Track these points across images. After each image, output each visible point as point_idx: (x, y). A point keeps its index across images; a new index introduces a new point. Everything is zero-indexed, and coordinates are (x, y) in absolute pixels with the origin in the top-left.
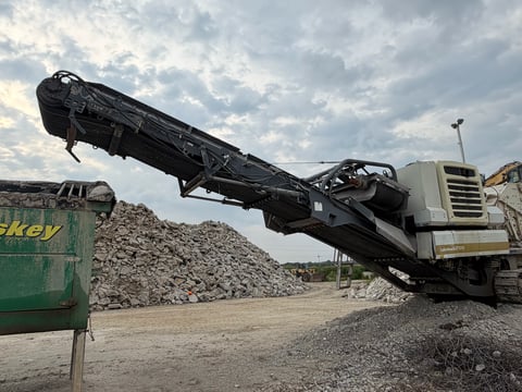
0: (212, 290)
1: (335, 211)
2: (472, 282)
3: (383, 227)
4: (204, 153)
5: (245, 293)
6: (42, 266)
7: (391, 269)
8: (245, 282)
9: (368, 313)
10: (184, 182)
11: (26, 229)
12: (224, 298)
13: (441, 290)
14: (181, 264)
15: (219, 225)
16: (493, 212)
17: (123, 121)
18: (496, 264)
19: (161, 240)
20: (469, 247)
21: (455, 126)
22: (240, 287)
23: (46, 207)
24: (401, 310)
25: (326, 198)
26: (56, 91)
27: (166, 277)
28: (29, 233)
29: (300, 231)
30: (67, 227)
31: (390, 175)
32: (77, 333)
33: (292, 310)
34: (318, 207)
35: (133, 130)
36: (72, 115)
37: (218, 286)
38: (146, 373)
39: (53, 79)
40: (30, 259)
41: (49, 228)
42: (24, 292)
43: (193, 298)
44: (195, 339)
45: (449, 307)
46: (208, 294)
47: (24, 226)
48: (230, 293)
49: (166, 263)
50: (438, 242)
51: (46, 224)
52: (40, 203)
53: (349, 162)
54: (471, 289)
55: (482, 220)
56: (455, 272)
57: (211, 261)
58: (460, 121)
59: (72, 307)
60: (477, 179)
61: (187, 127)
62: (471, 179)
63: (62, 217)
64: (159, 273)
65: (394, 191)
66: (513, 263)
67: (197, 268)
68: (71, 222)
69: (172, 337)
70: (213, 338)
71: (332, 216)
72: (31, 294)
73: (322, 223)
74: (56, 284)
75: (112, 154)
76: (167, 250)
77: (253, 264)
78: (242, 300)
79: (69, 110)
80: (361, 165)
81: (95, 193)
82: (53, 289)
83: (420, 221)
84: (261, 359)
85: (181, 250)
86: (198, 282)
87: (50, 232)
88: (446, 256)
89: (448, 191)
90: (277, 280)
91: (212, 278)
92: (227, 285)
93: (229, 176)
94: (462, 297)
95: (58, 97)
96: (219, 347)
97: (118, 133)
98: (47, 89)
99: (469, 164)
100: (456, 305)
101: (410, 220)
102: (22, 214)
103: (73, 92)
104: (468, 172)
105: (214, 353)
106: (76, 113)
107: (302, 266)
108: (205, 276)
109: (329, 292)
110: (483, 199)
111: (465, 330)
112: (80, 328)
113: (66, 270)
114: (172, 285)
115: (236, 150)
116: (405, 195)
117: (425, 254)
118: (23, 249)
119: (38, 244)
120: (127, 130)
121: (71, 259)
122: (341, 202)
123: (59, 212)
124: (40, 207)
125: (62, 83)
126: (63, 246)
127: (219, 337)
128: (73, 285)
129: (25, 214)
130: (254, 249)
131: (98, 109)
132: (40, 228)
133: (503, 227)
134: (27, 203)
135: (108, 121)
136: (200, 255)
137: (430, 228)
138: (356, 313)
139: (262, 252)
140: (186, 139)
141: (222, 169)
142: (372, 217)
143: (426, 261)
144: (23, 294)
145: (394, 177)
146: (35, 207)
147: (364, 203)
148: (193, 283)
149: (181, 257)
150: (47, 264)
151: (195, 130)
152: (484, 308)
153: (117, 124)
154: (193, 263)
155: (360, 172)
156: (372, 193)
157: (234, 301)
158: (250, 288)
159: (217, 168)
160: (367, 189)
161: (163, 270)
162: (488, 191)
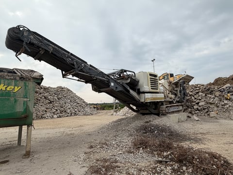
0: (63, 113)
1: (117, 86)
2: (154, 109)
3: (131, 92)
4: (75, 63)
5: (75, 114)
6: (13, 102)
7: (131, 105)
8: (76, 110)
9: (123, 119)
10: (64, 72)
11: (7, 87)
12: (68, 116)
13: (145, 112)
14: (49, 103)
15: (64, 88)
16: (161, 88)
17: (45, 48)
18: (160, 104)
19: (40, 93)
20: (154, 99)
21: (152, 61)
22: (74, 112)
23: (15, 79)
24: (133, 118)
25: (115, 81)
26: (18, 33)
27: (43, 108)
28: (8, 89)
29: (104, 92)
30: (23, 88)
31: (134, 75)
32: (28, 127)
33: (95, 119)
34: (112, 84)
35: (49, 52)
36: (24, 43)
37: (65, 111)
38: (48, 141)
39: (16, 28)
40: (9, 99)
41: (16, 87)
42: (7, 112)
43: (55, 116)
44: (62, 130)
45: (147, 116)
46: (61, 115)
47: (6, 86)
48: (70, 114)
49: (43, 102)
50: (146, 97)
51: (15, 86)
52: (12, 77)
53: (122, 70)
54: (153, 111)
55: (158, 91)
56: (150, 106)
57: (62, 102)
58: (154, 60)
59: (26, 117)
60: (158, 78)
61: (69, 53)
62: (156, 78)
63: (22, 83)
64: (40, 106)
65: (135, 80)
66: (164, 103)
67: (56, 105)
68: (25, 85)
69: (52, 130)
70: (69, 130)
71: (116, 88)
72: (9, 112)
73: (113, 90)
74: (20, 108)
75: (35, 59)
76: (43, 97)
77: (79, 104)
78: (75, 117)
79: (23, 41)
80: (125, 71)
81: (35, 75)
82: (18, 111)
83: (142, 90)
84: (89, 134)
85: (49, 97)
86: (57, 110)
87: (16, 89)
88: (148, 101)
89: (150, 81)
90: (88, 109)
91: (62, 109)
92: (69, 111)
93: (83, 72)
94: (151, 114)
95: (18, 35)
96: (73, 132)
97: (42, 52)
98: (13, 31)
99: (156, 73)
100: (149, 116)
101: (139, 89)
102: (5, 82)
103: (25, 34)
104: (156, 76)
105: (71, 134)
106: (26, 43)
107: (96, 104)
108: (60, 108)
109: (106, 113)
110: (158, 84)
111: (151, 123)
112: (30, 125)
113: (24, 103)
114: (46, 111)
115: (86, 63)
116: (138, 82)
117: (142, 100)
118: (5, 95)
119: (12, 94)
120: (46, 51)
121: (26, 99)
122: (119, 83)
123: (20, 82)
124: (12, 79)
125: (20, 30)
126: (22, 94)
127: (71, 129)
128: (27, 109)
129: (6, 81)
130: (79, 98)
131: (35, 42)
132: (13, 87)
133: (163, 93)
134: (7, 77)
135: (39, 47)
136: (57, 100)
137: (144, 93)
138: (119, 119)
139: (82, 99)
140: (68, 57)
141: (81, 69)
142: (129, 89)
143: (142, 102)
144: (6, 112)
145: (135, 76)
146: (10, 79)
147: (126, 84)
148: (55, 111)
149: (49, 100)
150: (16, 101)
151: (72, 54)
152: (156, 116)
153: (42, 49)
154: (55, 103)
155: (125, 73)
156: (129, 81)
157: (72, 117)
158: (77, 112)
159: (79, 69)
160: (127, 79)
161: (42, 106)
162: (160, 82)
